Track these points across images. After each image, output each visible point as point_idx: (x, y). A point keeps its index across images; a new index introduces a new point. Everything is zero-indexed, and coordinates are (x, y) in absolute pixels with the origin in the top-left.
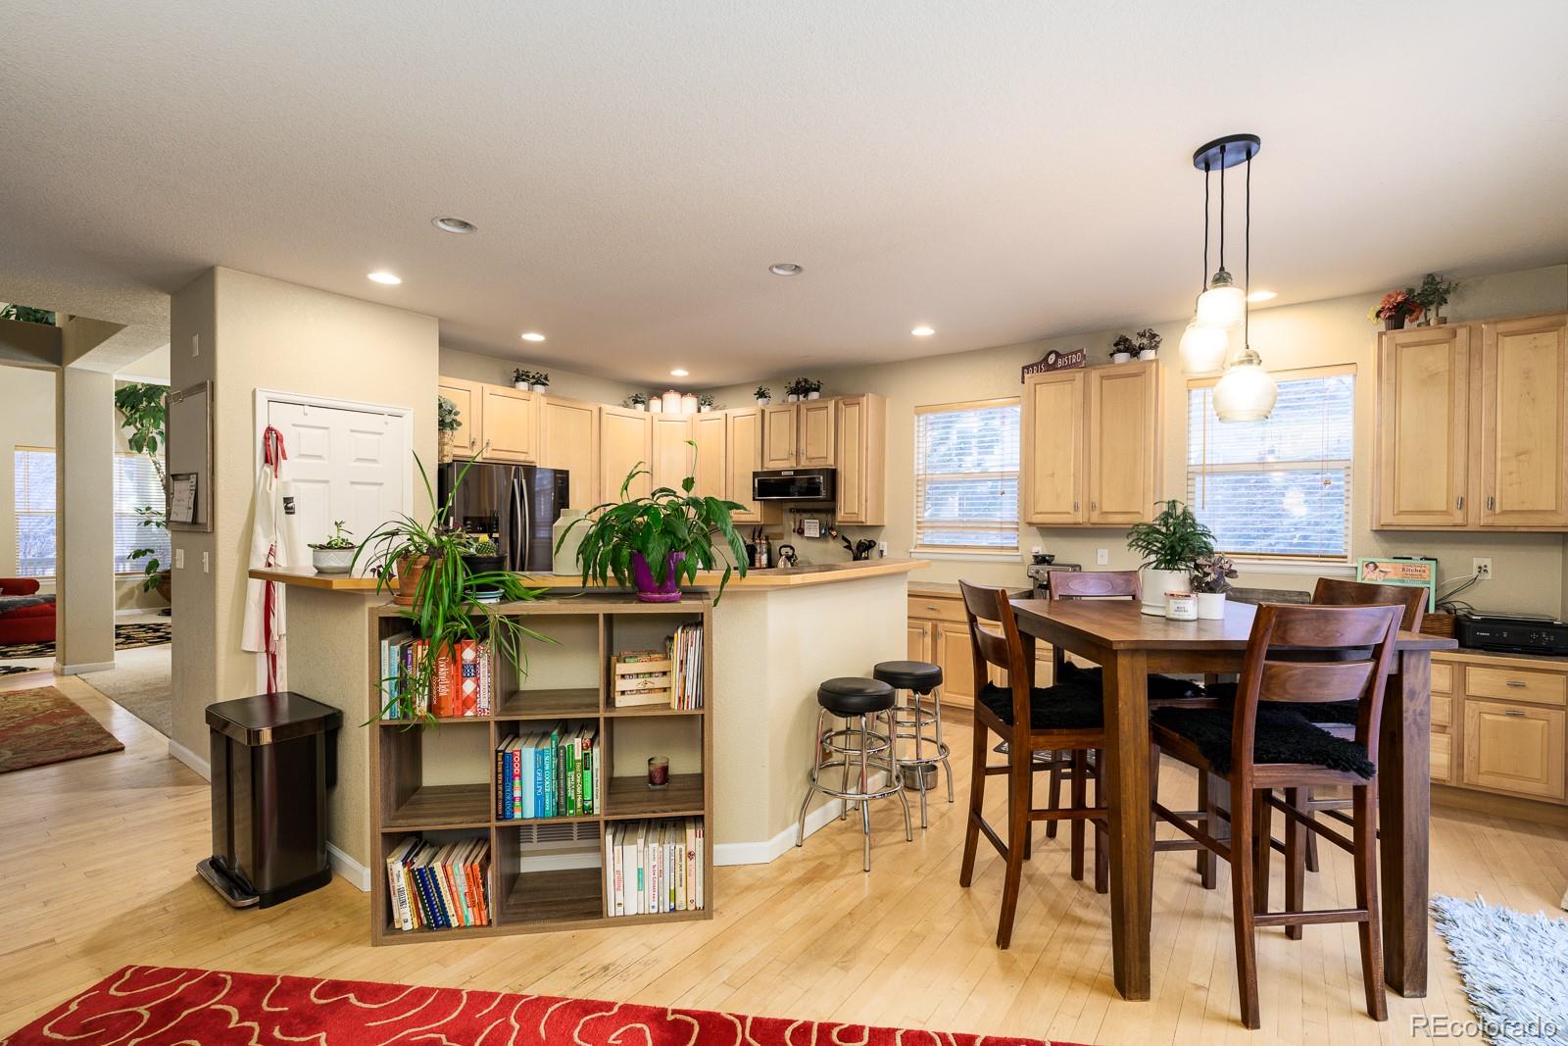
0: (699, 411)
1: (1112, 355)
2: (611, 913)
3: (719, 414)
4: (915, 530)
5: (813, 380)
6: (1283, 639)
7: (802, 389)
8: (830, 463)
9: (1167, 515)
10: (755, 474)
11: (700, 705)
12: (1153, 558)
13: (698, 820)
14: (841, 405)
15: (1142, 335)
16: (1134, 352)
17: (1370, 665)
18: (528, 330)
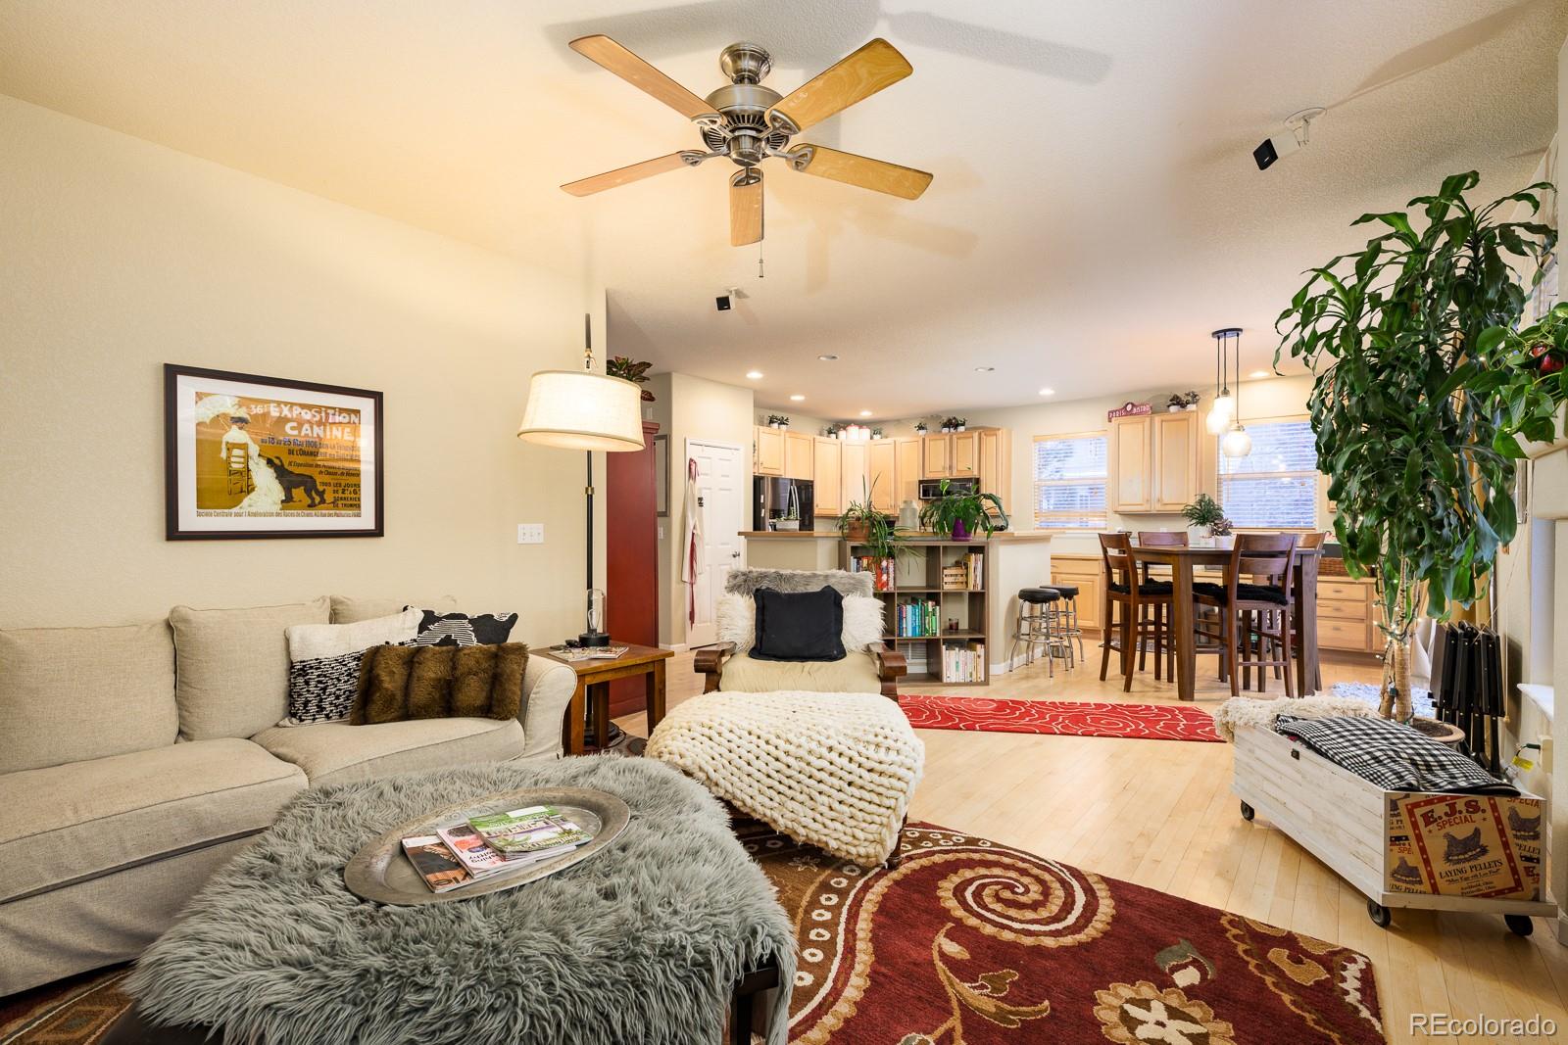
0: (872, 438)
1: (1169, 406)
2: (945, 681)
3: (889, 440)
4: (1034, 519)
5: (960, 418)
6: (1248, 548)
7: (952, 424)
8: (975, 474)
9: (1201, 501)
10: (920, 482)
11: (983, 588)
12: (1194, 521)
13: (982, 641)
14: (983, 434)
15: (1188, 395)
16: (1183, 405)
17: (1286, 559)
18: (794, 393)
